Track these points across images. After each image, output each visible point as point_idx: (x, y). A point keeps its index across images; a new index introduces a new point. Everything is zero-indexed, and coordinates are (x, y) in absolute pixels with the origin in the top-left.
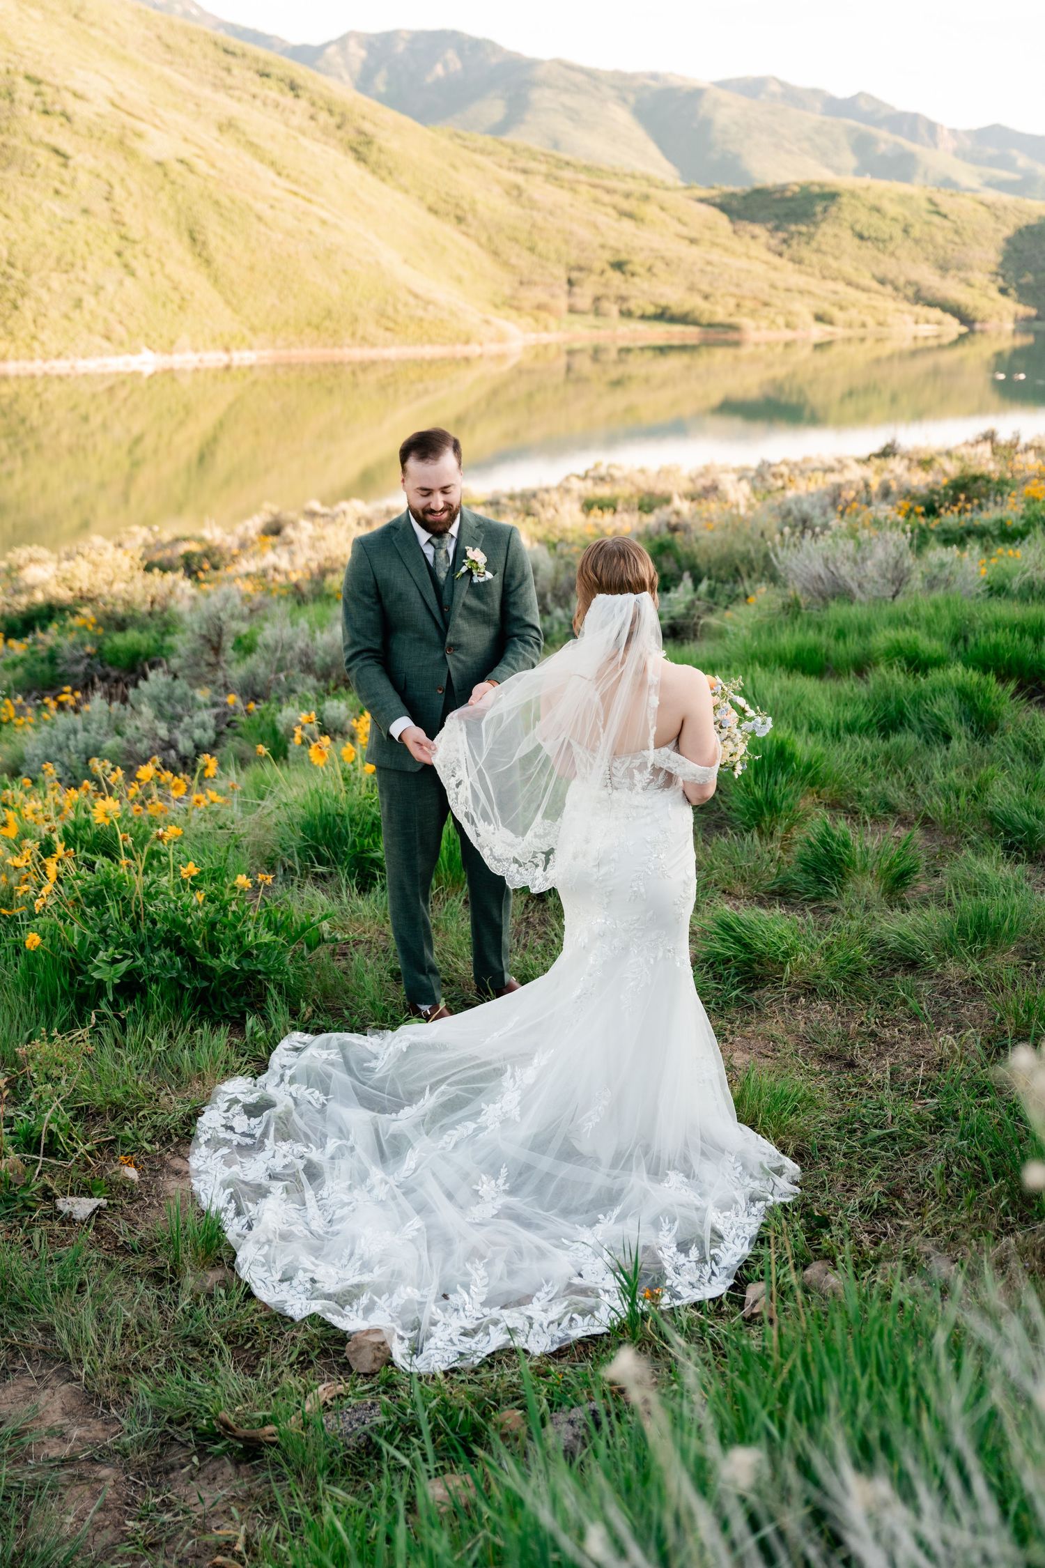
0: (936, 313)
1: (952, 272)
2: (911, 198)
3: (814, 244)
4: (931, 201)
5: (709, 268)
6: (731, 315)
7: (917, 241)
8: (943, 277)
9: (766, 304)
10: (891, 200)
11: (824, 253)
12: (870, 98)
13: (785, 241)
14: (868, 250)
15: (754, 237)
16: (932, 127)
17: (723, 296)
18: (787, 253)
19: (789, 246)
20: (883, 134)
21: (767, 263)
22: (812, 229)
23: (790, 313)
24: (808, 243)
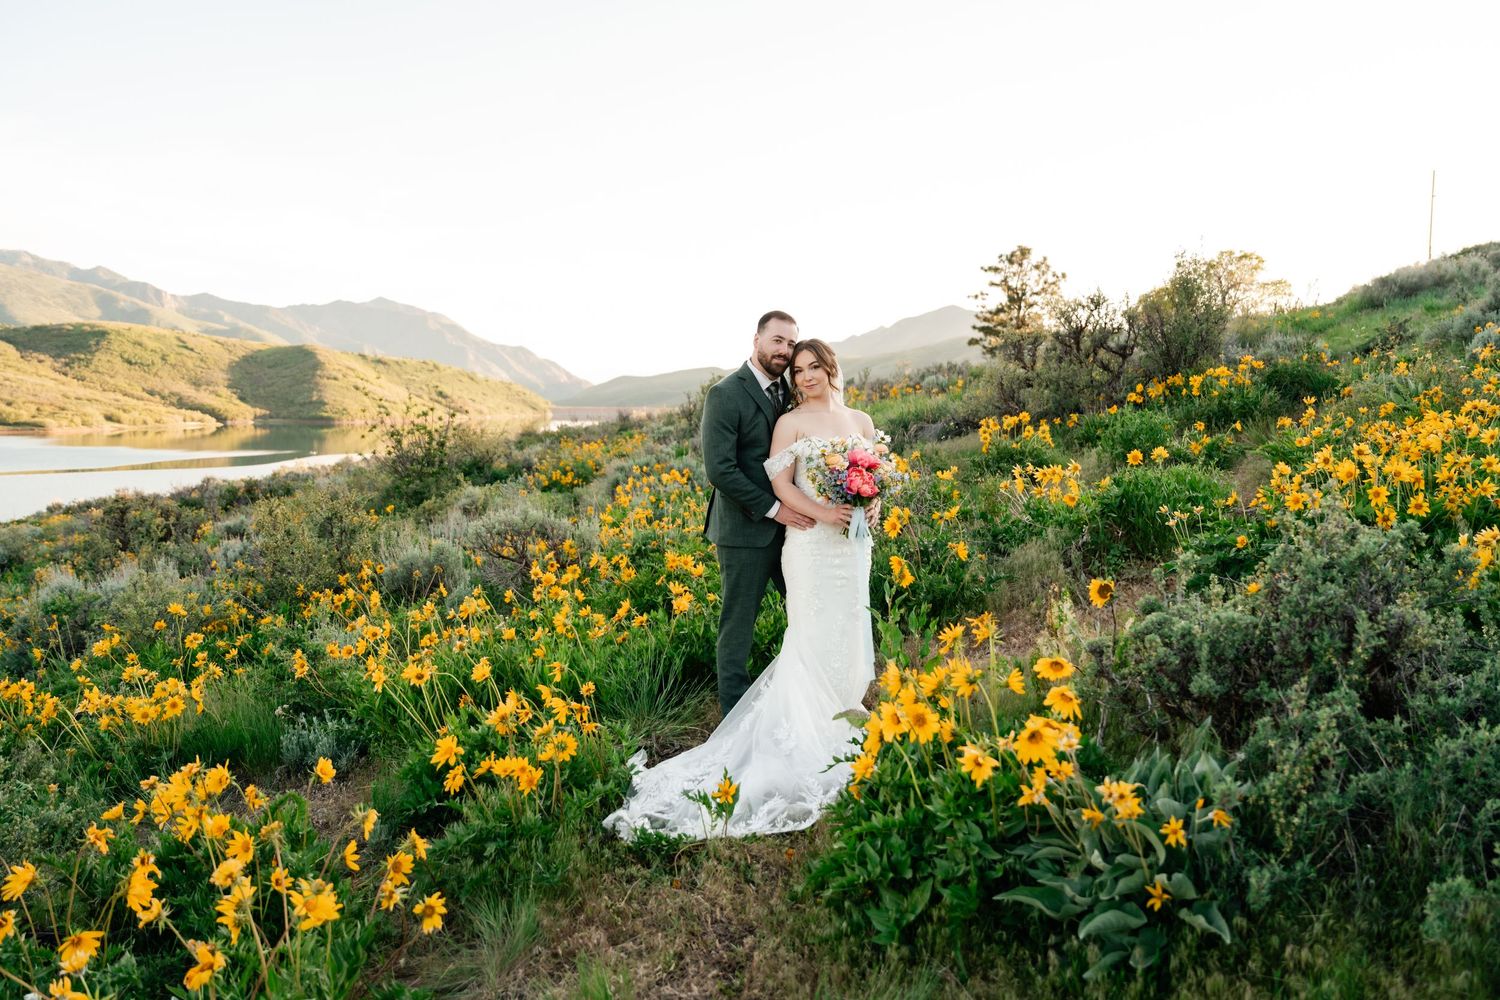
0: (198, 414)
1: (204, 387)
2: (165, 336)
3: (92, 367)
4: (179, 339)
5: (7, 383)
6: (34, 417)
7: (174, 366)
8: (198, 390)
9: (63, 409)
10: (149, 338)
11: (102, 373)
12: (109, 272)
13: (67, 364)
14: (136, 372)
15: (40, 361)
16: (158, 293)
17: (24, 403)
18: (70, 373)
19: (71, 368)
20: (121, 295)
21: (55, 380)
22: (89, 357)
23: (85, 415)
24: (87, 366)
